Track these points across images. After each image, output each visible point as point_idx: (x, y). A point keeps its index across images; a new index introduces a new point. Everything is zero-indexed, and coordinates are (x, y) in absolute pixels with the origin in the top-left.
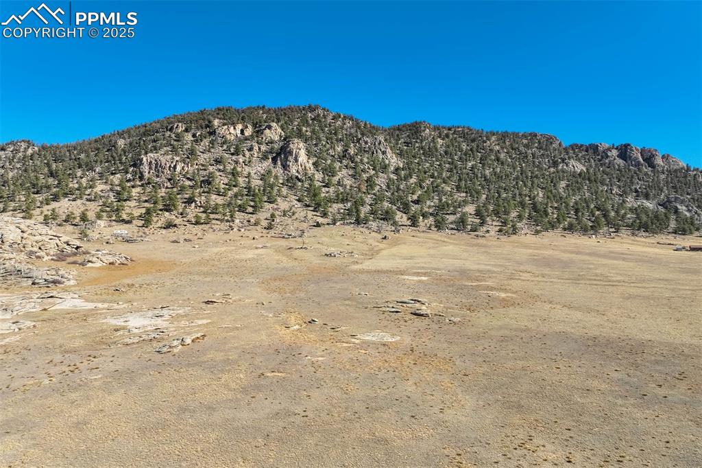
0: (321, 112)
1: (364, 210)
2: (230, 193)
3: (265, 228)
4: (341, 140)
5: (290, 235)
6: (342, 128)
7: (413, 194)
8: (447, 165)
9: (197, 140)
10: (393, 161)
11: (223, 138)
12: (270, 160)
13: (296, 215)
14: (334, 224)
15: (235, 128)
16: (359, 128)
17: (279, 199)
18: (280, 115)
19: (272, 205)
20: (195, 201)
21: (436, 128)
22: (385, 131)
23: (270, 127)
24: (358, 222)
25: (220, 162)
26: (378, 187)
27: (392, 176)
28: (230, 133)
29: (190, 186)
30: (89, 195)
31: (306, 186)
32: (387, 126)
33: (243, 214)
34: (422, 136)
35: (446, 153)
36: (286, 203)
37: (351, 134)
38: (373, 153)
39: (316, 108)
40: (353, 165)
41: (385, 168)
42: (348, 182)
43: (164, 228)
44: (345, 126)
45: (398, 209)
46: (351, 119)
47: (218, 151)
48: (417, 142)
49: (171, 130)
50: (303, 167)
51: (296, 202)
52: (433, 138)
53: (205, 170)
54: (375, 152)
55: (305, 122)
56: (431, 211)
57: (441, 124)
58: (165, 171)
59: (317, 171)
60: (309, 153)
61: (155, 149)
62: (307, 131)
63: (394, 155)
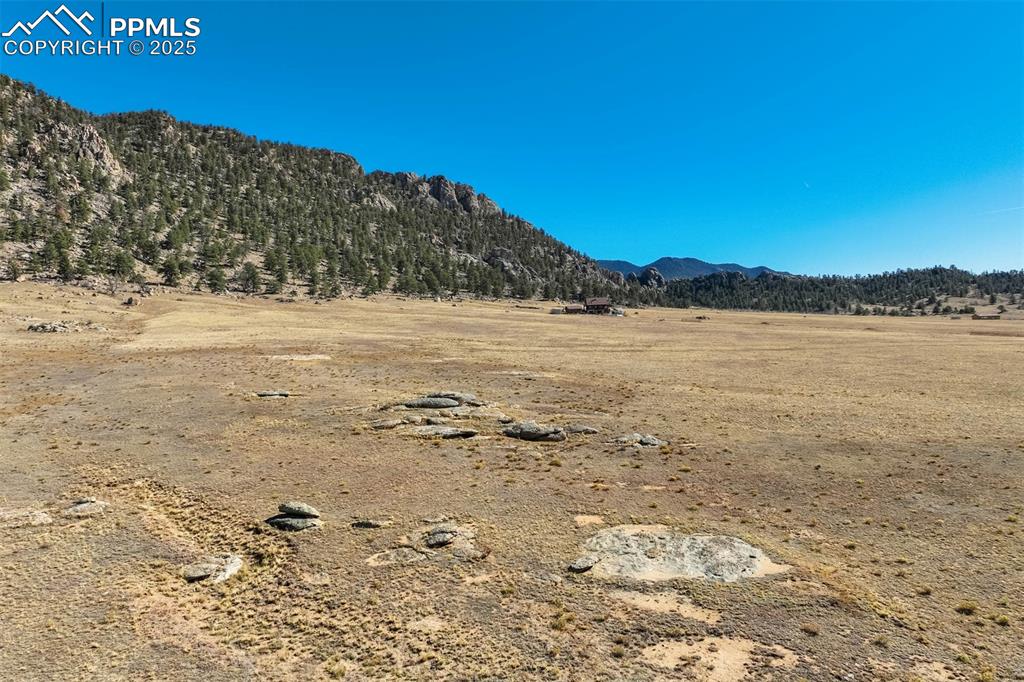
4: (12, 125)
6: (13, 103)
8: (207, 188)
14: (14, 279)
16: (48, 107)
21: (183, 126)
22: (96, 120)
24: (65, 275)
26: (93, 216)
27: (116, 198)
32: (98, 113)
34: (162, 136)
35: (204, 167)
37: (32, 117)
38: (78, 155)
41: (102, 183)
42: (35, 203)
44: (19, 101)
45: (136, 255)
46: (31, 89)
48: (154, 145)
52: (181, 141)
54: (81, 154)
56: (192, 260)
57: (191, 120)
63: (117, 163)
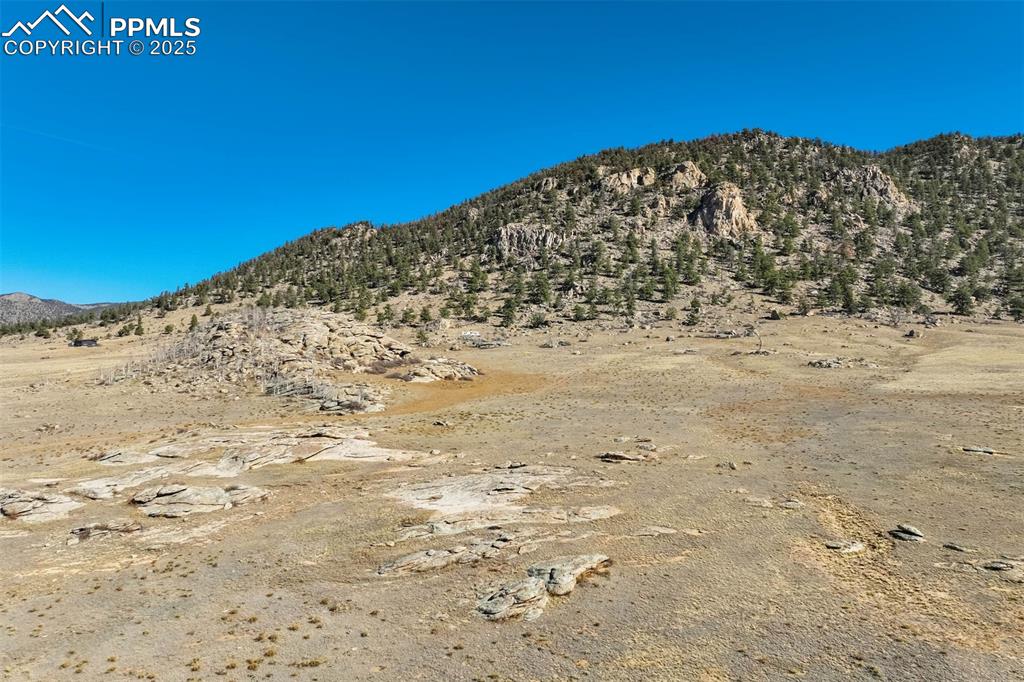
0: (764, 138)
1: (858, 289)
2: (625, 273)
3: (684, 323)
4: (802, 178)
5: (729, 333)
6: (802, 159)
7: (947, 258)
8: (1013, 205)
9: (574, 199)
10: (900, 205)
11: (611, 192)
12: (685, 218)
13: (734, 302)
14: (804, 314)
15: (629, 176)
16: (833, 156)
17: (703, 278)
18: (696, 150)
19: (692, 288)
20: (574, 287)
21: (980, 143)
22: (881, 157)
23: (682, 169)
24: (849, 308)
25: (608, 228)
26: (877, 249)
27: (902, 230)
28: (622, 184)
29: (565, 266)
30: (433, 286)
31: (746, 255)
32: (882, 149)
33: (647, 303)
34: (955, 159)
35: (1009, 182)
36: (715, 283)
37: (819, 167)
38: (862, 195)
39: (757, 132)
40: (826, 216)
41: (887, 217)
42: (821, 245)
43: (531, 327)
44: (808, 156)
45: (923, 285)
46: (818, 143)
47: (606, 212)
48: (945, 169)
49: (538, 188)
50: (740, 225)
51: (731, 281)
52: (978, 159)
53: (587, 241)
54: (865, 193)
55: (738, 156)
56: (991, 286)
57: (994, 134)
58: (532, 246)
59: (764, 230)
60: (749, 204)
61: (518, 217)
62: (742, 170)
63: (903, 195)
